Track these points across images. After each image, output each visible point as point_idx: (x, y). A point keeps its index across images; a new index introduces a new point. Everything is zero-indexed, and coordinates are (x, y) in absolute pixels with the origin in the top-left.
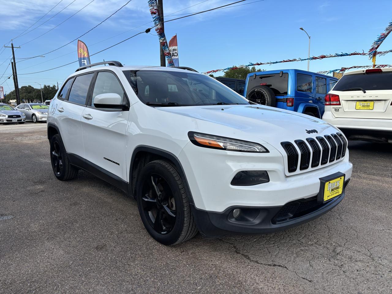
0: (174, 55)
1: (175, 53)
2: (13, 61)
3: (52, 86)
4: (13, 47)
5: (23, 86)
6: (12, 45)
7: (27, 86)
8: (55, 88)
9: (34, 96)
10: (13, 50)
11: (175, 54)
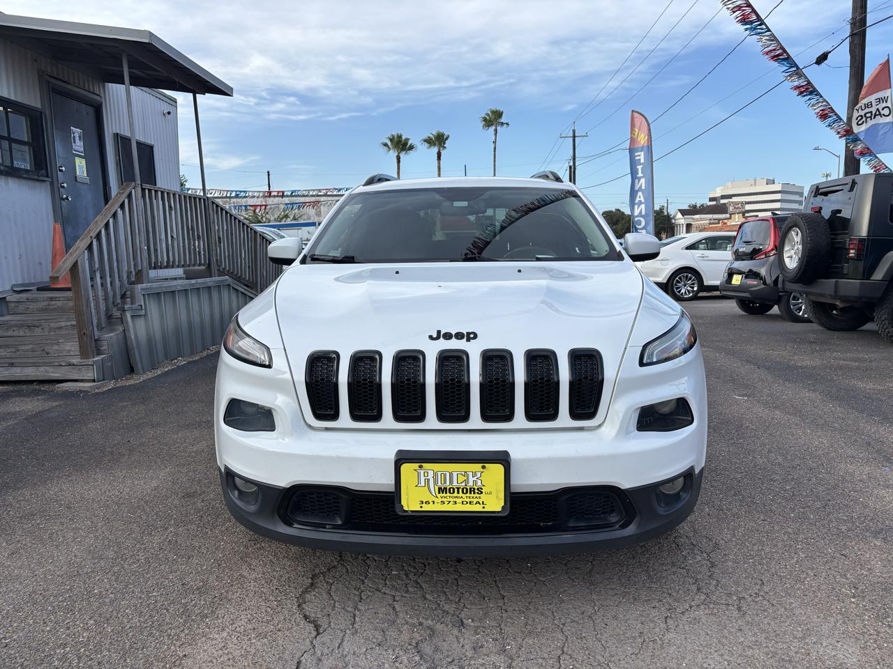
0: (880, 114)
1: (883, 109)
2: (571, 164)
3: (658, 209)
4: (574, 137)
5: (606, 210)
6: (574, 131)
7: (614, 210)
8: (663, 212)
9: (621, 230)
10: (574, 141)
11: (882, 112)
